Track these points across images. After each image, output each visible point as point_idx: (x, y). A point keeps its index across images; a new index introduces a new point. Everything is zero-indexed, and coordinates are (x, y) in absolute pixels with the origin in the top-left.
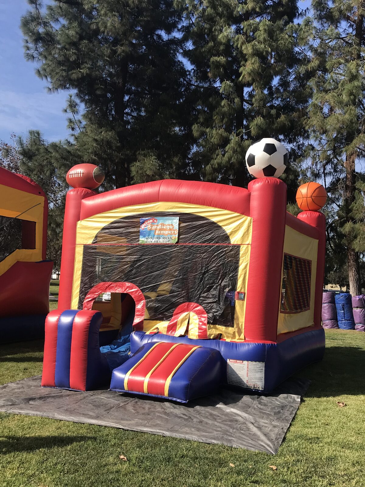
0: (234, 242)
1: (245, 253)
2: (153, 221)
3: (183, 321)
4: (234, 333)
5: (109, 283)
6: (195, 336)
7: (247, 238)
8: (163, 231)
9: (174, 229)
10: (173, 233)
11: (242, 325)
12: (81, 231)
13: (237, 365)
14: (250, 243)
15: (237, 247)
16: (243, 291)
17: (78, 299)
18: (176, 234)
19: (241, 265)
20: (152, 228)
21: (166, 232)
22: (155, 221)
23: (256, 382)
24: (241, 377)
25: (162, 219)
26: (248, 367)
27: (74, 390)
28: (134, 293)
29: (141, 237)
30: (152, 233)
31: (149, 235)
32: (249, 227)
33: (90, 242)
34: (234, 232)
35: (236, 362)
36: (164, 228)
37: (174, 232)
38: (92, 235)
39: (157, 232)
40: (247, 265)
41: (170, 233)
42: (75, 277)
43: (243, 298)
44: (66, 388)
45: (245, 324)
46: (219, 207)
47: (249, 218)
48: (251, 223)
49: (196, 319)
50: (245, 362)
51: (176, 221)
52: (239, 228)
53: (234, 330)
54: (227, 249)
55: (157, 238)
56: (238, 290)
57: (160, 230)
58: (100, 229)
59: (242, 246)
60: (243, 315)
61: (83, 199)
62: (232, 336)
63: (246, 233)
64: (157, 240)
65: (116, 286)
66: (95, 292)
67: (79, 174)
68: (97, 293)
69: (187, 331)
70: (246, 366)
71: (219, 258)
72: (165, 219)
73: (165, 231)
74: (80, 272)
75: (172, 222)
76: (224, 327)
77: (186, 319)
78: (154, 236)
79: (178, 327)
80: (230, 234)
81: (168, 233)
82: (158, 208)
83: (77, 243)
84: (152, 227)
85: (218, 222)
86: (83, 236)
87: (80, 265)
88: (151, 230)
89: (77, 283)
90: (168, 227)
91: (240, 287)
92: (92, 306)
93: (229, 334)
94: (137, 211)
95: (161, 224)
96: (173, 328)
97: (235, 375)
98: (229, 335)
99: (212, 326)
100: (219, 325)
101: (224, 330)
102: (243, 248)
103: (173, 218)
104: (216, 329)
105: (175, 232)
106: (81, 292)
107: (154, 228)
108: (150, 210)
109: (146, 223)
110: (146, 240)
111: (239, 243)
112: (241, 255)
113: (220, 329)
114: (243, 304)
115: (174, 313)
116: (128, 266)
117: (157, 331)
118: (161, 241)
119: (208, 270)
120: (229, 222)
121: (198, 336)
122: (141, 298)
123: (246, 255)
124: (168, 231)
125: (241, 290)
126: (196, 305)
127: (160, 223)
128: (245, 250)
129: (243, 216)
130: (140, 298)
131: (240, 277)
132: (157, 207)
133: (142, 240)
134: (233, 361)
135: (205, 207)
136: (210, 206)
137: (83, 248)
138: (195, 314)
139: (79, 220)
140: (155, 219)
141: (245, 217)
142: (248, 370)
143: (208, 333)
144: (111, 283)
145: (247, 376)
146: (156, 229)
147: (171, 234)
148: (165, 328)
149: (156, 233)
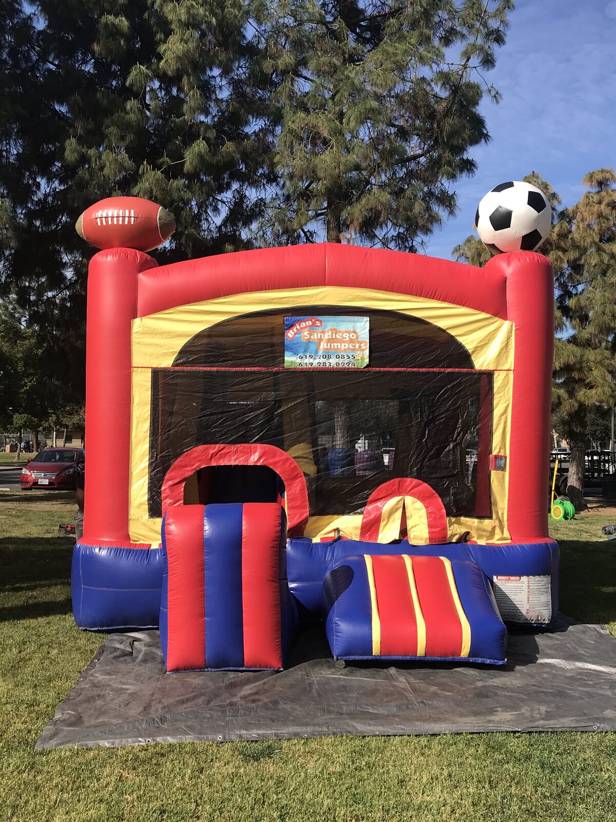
0: (482, 366)
1: (504, 385)
2: (314, 324)
3: (392, 512)
4: (494, 528)
5: (218, 446)
6: (421, 539)
7: (504, 360)
8: (335, 344)
9: (360, 339)
10: (357, 347)
11: (503, 514)
12: (142, 340)
13: (512, 585)
14: (512, 368)
15: (488, 376)
16: (502, 454)
17: (147, 482)
18: (363, 350)
19: (497, 407)
20: (312, 337)
21: (343, 346)
22: (318, 323)
23: (541, 611)
24: (517, 606)
25: (333, 321)
26: (529, 586)
27: (251, 669)
28: (281, 463)
29: (286, 353)
30: (313, 347)
31: (305, 351)
32: (508, 338)
33: (167, 362)
34: (480, 347)
35: (509, 580)
36: (338, 337)
37: (360, 347)
38: (172, 348)
39: (323, 345)
40: (507, 407)
41: (351, 347)
42: (135, 436)
43: (502, 466)
44: (232, 668)
45: (509, 511)
46: (450, 302)
47: (507, 324)
48: (511, 332)
49: (420, 509)
50: (524, 579)
51: (363, 326)
52: (489, 341)
53: (494, 525)
54: (467, 378)
55: (324, 357)
56: (495, 453)
57: (330, 341)
58: (189, 336)
59: (496, 374)
60: (505, 496)
61: (140, 271)
62: (488, 534)
63: (505, 350)
64: (324, 360)
65: (236, 452)
66: (185, 466)
67: (115, 219)
68: (189, 468)
69: (404, 532)
70: (526, 585)
71: (455, 395)
72: (339, 321)
73: (339, 345)
74: (147, 425)
75: (354, 326)
76: (476, 521)
77: (397, 510)
78: (317, 352)
79: (382, 524)
80: (473, 352)
81: (347, 347)
82: (324, 298)
83: (134, 366)
84: (311, 335)
85: (448, 329)
86: (149, 350)
87: (145, 410)
88: (309, 341)
89: (139, 447)
90: (346, 335)
91: (498, 447)
92: (182, 494)
93: (484, 531)
94: (275, 303)
95: (332, 330)
96: (371, 527)
97: (509, 603)
98: (484, 533)
99: (453, 520)
100: (466, 516)
101: (476, 524)
102: (499, 377)
103: (356, 318)
104: (460, 523)
105: (362, 345)
106: (153, 466)
107: (315, 336)
108: (305, 302)
109: (298, 327)
110: (299, 361)
111: (491, 368)
112: (495, 390)
113: (468, 523)
114: (504, 476)
115: (369, 499)
116: (262, 410)
117: (337, 536)
118: (333, 362)
119: (434, 418)
120: (470, 329)
121: (428, 540)
122: (296, 473)
123: (504, 390)
124: (347, 345)
125: (499, 452)
126: (415, 481)
127: (329, 328)
128: (504, 380)
129: (497, 319)
130: (295, 475)
131: (497, 428)
132: (322, 296)
133: (291, 360)
134: (503, 578)
135: (421, 299)
136: (433, 298)
137: (149, 375)
138: (415, 499)
139: (135, 317)
140: (318, 320)
141: (498, 322)
142: (529, 592)
143: (449, 533)
144: (222, 446)
145: (528, 602)
146: (321, 340)
147: (354, 350)
148: (357, 528)
149: (321, 347)
